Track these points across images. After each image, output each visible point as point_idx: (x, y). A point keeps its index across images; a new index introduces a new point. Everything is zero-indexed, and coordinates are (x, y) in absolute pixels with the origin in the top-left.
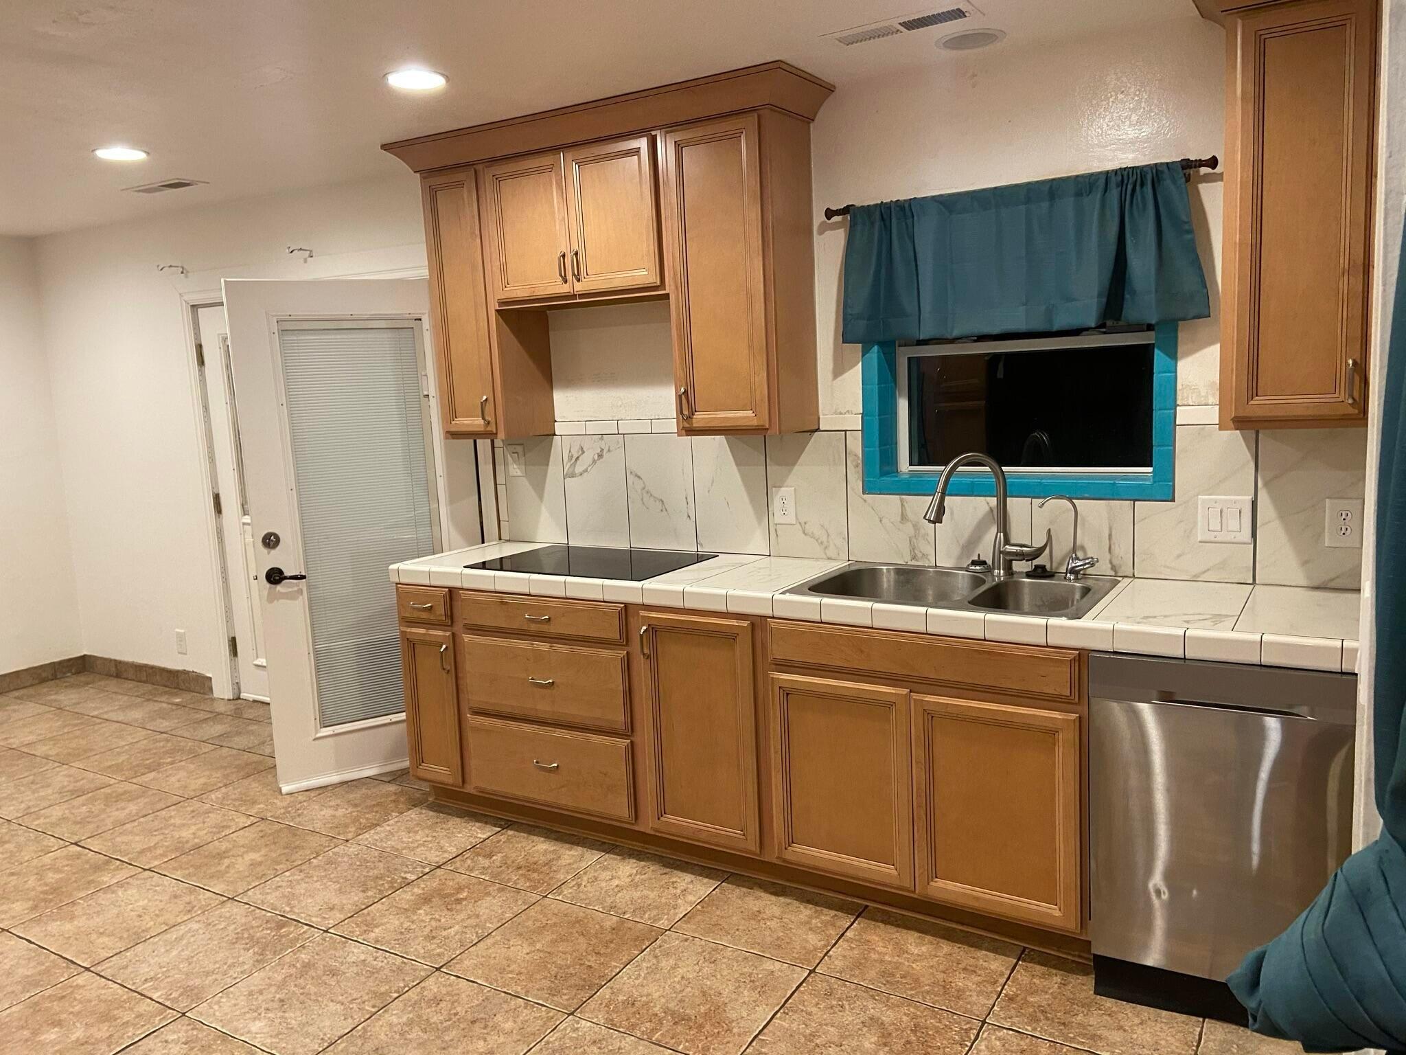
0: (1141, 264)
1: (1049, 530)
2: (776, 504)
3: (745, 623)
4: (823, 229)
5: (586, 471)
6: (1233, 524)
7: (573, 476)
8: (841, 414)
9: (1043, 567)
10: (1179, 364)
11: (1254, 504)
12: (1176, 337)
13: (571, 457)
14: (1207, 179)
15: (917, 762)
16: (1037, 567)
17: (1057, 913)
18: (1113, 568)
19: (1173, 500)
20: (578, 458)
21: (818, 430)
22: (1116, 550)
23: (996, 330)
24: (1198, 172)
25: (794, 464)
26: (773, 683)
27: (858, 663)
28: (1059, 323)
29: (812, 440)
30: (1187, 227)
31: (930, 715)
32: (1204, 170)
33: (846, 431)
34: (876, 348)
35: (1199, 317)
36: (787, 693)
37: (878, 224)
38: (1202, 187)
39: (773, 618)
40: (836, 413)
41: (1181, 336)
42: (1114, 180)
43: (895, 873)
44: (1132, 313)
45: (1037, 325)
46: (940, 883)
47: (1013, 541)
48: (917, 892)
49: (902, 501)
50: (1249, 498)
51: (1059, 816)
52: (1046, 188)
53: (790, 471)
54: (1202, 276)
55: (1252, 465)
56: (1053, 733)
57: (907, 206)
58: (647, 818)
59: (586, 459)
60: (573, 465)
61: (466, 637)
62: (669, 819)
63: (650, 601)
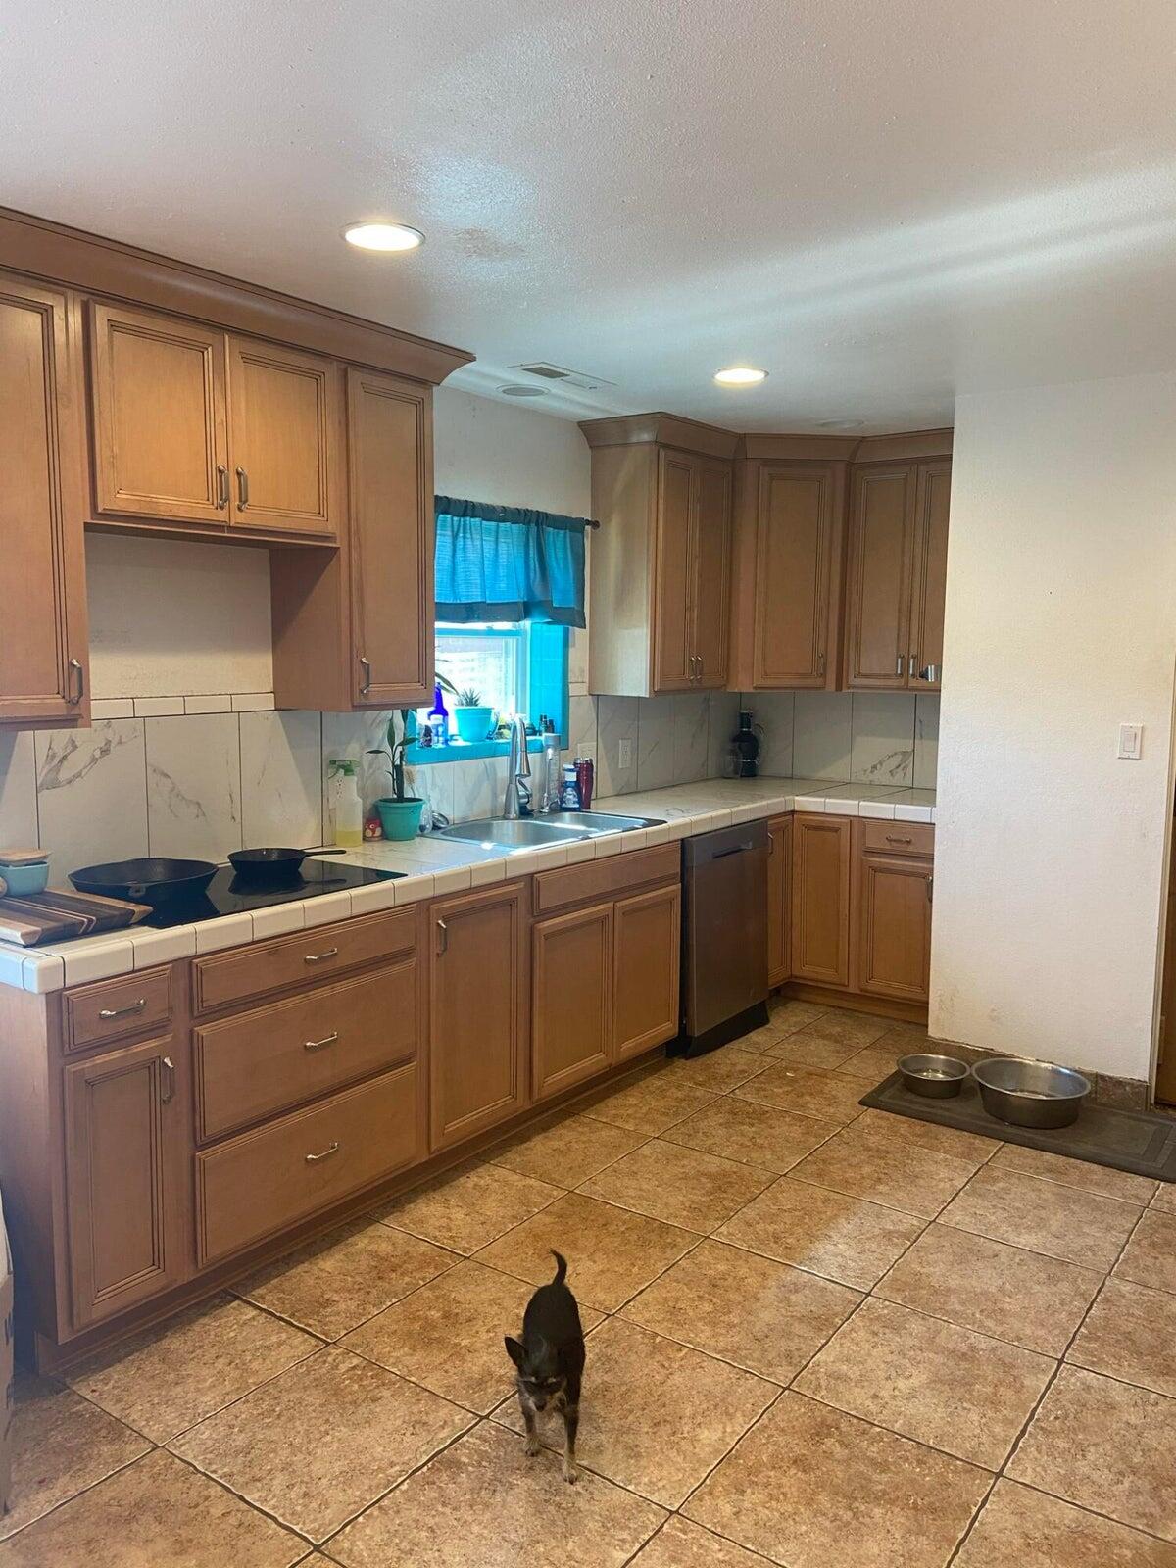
5: (79, 775)
7: (54, 784)
10: (570, 654)
11: (597, 746)
12: (568, 638)
13: (51, 757)
15: (617, 957)
17: (671, 1026)
19: (568, 748)
20: (64, 758)
31: (624, 915)
36: (546, 939)
39: (537, 873)
41: (570, 636)
43: (603, 1056)
46: (625, 1046)
48: (614, 1062)
50: (595, 743)
55: (596, 722)
56: (672, 901)
58: (433, 1140)
59: (79, 759)
60: (57, 769)
61: (203, 1030)
62: (451, 1127)
63: (439, 892)
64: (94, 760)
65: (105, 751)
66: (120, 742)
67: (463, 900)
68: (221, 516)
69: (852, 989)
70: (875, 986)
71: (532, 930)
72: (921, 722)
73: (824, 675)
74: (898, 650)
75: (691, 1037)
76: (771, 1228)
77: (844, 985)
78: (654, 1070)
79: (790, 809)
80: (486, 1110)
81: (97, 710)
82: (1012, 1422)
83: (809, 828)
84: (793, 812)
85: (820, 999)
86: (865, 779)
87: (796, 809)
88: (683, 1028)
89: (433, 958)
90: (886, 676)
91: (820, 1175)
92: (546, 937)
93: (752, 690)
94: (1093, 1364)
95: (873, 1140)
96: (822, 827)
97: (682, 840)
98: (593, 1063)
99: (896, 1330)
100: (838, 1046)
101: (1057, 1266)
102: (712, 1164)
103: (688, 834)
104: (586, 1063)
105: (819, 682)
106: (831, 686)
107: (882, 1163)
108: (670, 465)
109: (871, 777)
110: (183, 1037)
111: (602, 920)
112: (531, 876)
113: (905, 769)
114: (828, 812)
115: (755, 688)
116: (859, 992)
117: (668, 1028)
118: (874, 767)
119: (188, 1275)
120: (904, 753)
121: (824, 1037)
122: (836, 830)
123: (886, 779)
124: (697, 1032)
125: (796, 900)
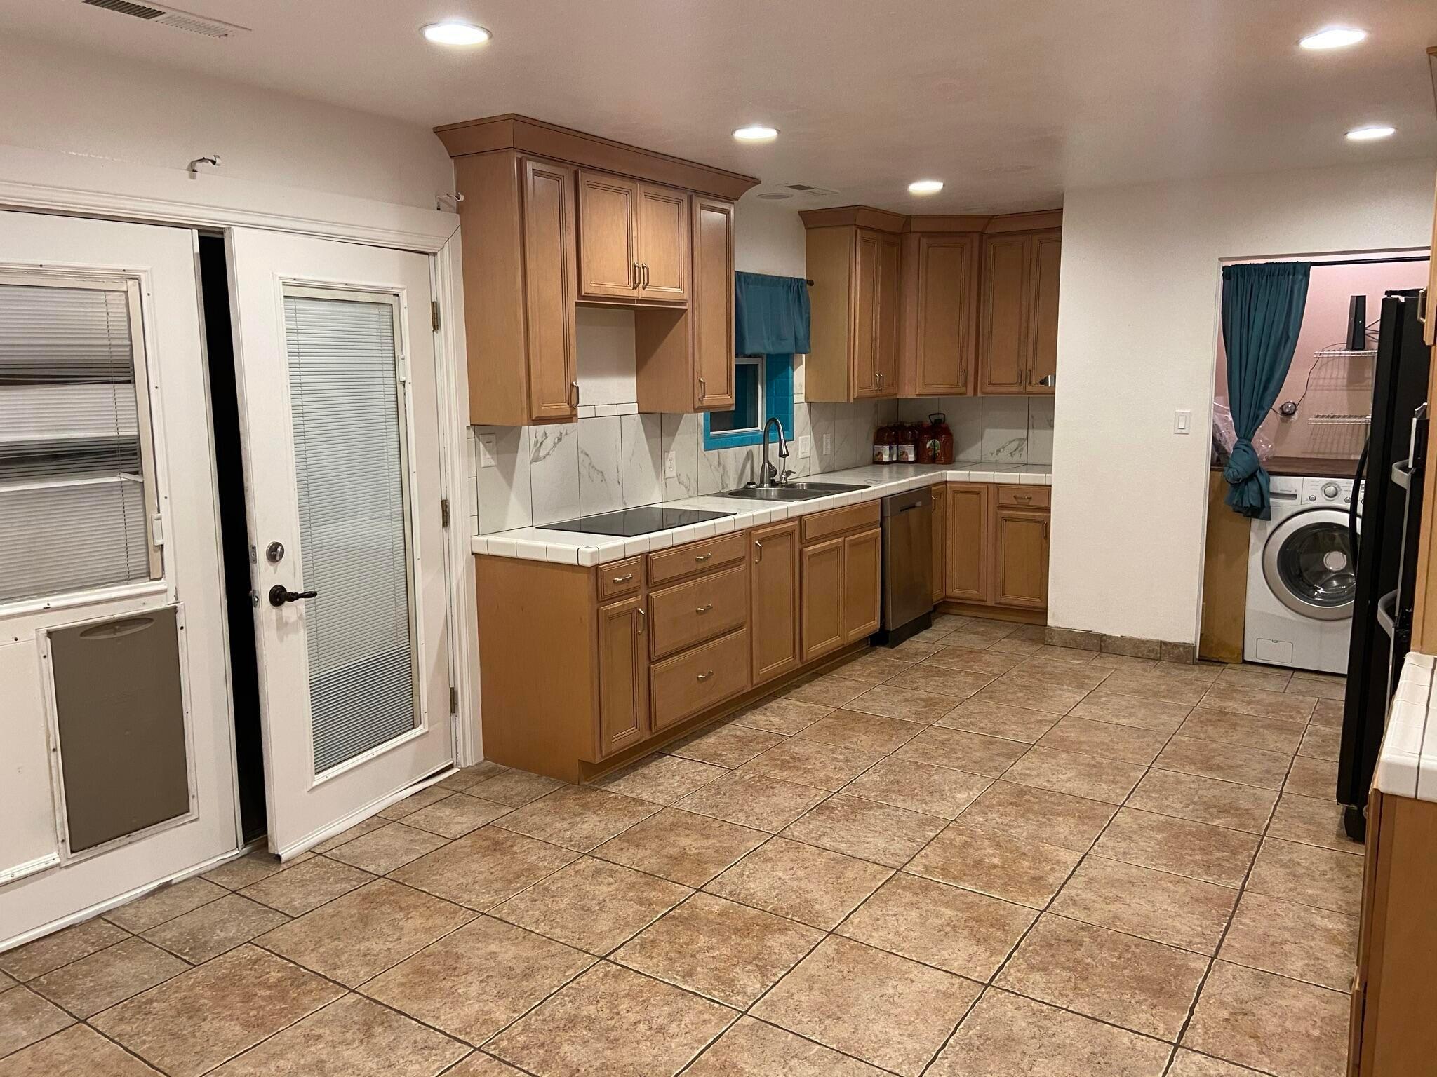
5: (548, 454)
6: (806, 449)
7: (537, 459)
10: (794, 374)
11: (810, 438)
13: (536, 442)
17: (876, 623)
19: (793, 440)
20: (542, 443)
26: (805, 554)
43: (839, 638)
46: (851, 633)
48: (845, 643)
49: (718, 453)
55: (810, 421)
56: (876, 539)
58: (754, 678)
59: (549, 443)
60: (538, 450)
61: (654, 595)
62: (763, 671)
63: (756, 523)
64: (555, 445)
65: (560, 439)
66: (566, 434)
67: (768, 530)
68: (634, 293)
69: (989, 603)
70: (1006, 599)
71: (801, 552)
72: (1032, 417)
73: (965, 385)
74: (1018, 366)
75: (889, 631)
76: (969, 720)
77: (983, 601)
78: (865, 653)
79: (944, 479)
80: (780, 663)
81: (581, 412)
82: (1125, 789)
83: (957, 492)
84: (946, 482)
85: (965, 613)
86: (992, 459)
87: (948, 480)
88: (883, 625)
89: (753, 565)
90: (1011, 384)
91: (991, 698)
92: (810, 557)
93: (915, 397)
94: (1167, 767)
95: (1019, 682)
96: (969, 490)
97: (881, 498)
98: (833, 643)
99: (1054, 758)
100: (985, 638)
101: (1142, 732)
102: (922, 695)
103: (884, 495)
104: (830, 641)
105: (962, 390)
106: (970, 392)
107: (1029, 692)
108: (864, 240)
109: (997, 458)
110: (645, 596)
111: (837, 549)
112: (800, 517)
113: (1022, 450)
114: (971, 480)
115: (917, 395)
116: (994, 605)
117: (874, 625)
118: (999, 451)
119: (647, 737)
120: (1021, 439)
121: (975, 633)
122: (978, 493)
123: (1009, 459)
124: (891, 627)
125: (949, 543)
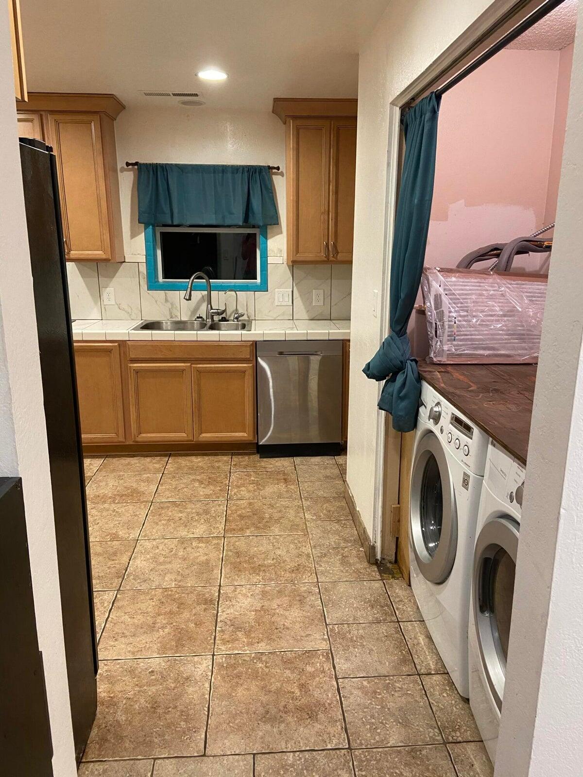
0: (256, 204)
1: (226, 304)
2: (105, 296)
3: (116, 344)
4: (123, 170)
6: (286, 299)
8: (135, 255)
9: (225, 318)
10: (268, 241)
11: (293, 291)
12: (267, 232)
14: (276, 174)
15: (194, 391)
16: (222, 318)
17: (246, 435)
18: (248, 317)
19: (267, 291)
21: (124, 262)
22: (249, 311)
23: (204, 224)
24: (272, 171)
25: (113, 277)
26: (130, 369)
27: (170, 355)
28: (228, 222)
29: (121, 267)
30: (270, 191)
31: (199, 371)
32: (274, 171)
33: (138, 263)
34: (151, 227)
35: (274, 224)
36: (137, 372)
37: (151, 173)
38: (274, 177)
39: (129, 341)
40: (132, 254)
41: (269, 231)
42: (246, 169)
43: (185, 435)
44: (251, 221)
45: (220, 222)
46: (204, 435)
47: (213, 308)
48: (194, 440)
49: (165, 293)
50: (291, 290)
51: (246, 400)
52: (221, 169)
53: (112, 280)
54: (276, 209)
55: (292, 278)
56: (244, 372)
57: (164, 166)
98: (176, 436)
111: (180, 371)
112: (123, 342)
